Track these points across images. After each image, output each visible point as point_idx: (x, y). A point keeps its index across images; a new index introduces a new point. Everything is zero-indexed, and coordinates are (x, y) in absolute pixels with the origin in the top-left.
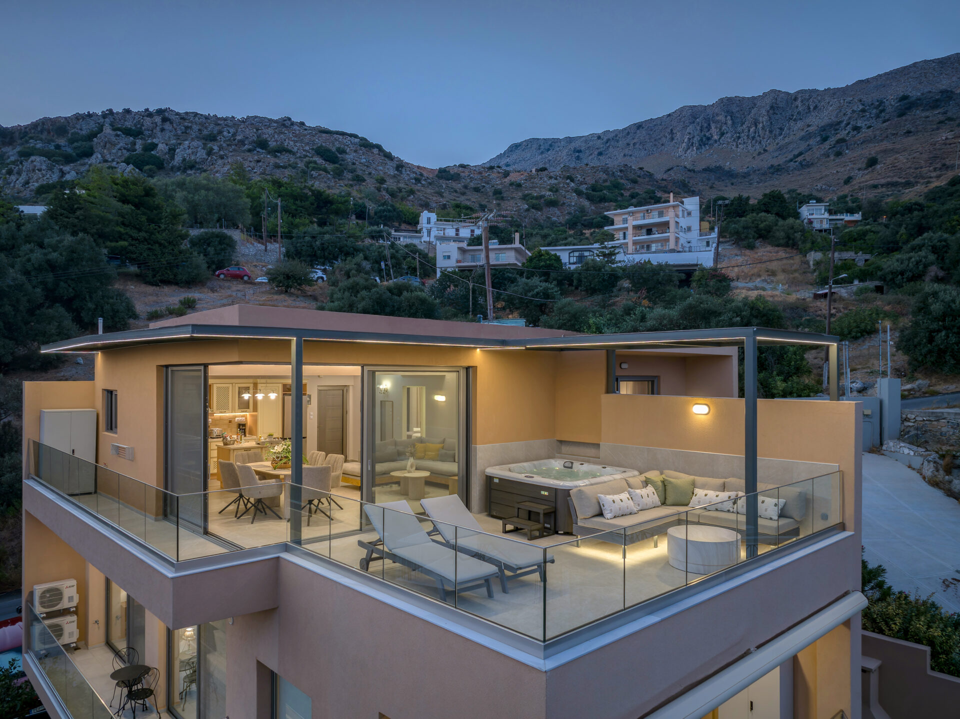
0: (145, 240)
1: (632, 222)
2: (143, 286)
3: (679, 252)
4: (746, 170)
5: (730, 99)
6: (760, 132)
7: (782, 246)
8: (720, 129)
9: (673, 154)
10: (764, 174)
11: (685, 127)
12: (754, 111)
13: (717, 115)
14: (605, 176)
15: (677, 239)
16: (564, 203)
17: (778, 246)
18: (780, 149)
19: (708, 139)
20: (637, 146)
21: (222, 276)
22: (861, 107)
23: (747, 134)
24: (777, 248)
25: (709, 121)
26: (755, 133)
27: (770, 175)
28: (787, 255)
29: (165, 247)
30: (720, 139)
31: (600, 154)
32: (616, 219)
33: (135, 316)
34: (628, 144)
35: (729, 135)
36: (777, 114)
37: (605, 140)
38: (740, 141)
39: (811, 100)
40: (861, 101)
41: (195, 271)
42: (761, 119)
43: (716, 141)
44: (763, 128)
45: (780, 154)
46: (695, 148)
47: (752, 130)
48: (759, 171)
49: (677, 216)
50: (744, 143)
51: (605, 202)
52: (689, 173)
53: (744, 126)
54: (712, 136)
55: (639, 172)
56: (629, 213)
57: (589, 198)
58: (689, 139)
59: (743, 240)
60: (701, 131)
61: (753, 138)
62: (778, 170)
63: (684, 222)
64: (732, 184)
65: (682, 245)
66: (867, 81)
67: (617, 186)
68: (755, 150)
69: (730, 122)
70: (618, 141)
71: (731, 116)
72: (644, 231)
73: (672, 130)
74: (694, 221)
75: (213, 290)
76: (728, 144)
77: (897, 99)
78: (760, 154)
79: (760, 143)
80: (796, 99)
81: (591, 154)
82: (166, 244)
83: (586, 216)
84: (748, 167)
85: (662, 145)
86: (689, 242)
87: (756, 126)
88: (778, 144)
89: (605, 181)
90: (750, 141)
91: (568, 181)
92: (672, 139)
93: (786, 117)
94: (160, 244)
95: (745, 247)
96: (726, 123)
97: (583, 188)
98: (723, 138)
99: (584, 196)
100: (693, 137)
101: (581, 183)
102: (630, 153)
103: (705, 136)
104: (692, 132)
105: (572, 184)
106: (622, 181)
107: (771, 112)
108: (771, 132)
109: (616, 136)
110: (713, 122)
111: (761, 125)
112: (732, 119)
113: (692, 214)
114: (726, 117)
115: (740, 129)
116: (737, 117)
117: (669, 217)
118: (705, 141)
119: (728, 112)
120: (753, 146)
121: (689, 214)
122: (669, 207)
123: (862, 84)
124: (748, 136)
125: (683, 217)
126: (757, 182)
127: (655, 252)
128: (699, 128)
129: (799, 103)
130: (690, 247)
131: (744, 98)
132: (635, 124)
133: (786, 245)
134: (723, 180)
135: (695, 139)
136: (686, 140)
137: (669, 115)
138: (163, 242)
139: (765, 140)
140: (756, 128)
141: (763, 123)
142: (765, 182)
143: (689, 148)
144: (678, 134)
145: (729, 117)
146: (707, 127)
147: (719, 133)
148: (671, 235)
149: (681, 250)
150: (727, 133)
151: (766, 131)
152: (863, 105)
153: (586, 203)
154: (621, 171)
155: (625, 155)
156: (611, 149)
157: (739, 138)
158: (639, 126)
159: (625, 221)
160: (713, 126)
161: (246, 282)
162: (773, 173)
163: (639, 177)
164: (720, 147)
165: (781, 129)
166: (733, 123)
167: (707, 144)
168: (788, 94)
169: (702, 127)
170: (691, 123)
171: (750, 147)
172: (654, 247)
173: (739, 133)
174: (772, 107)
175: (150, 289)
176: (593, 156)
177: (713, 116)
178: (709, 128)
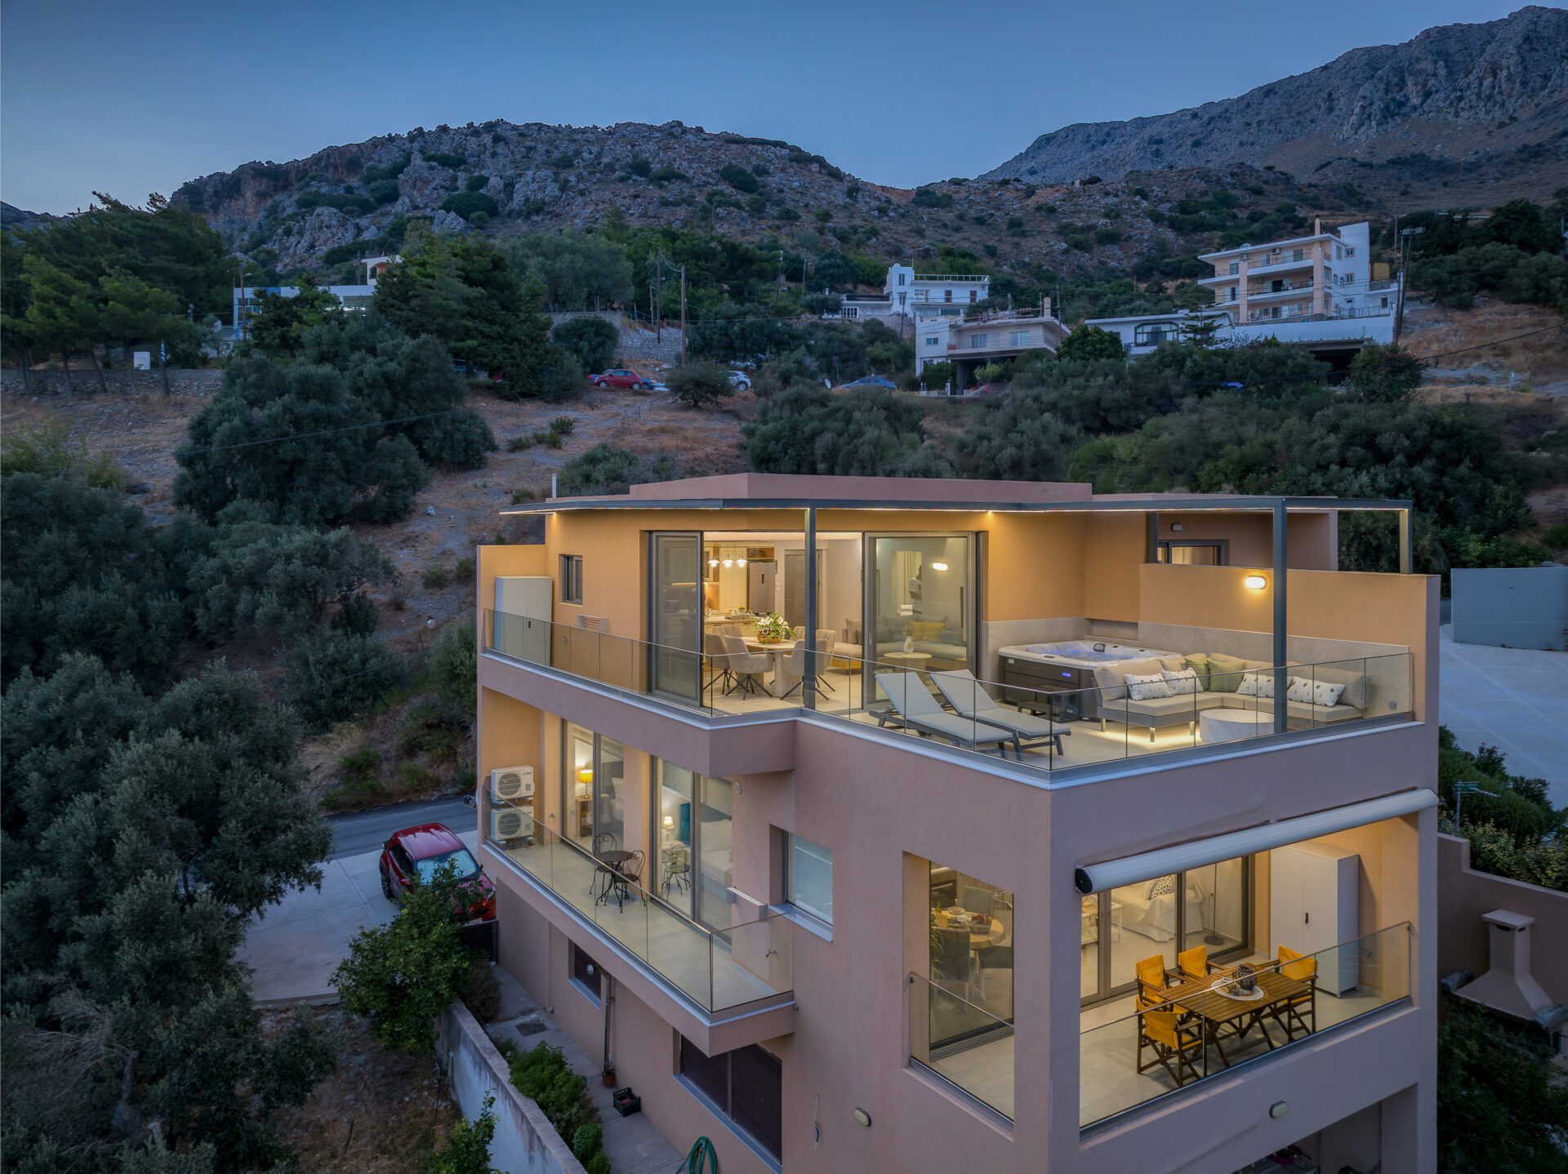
0: (500, 336)
1: (1246, 270)
2: (497, 402)
3: (1330, 318)
4: (1472, 158)
5: (1443, 32)
6: (1504, 86)
7: (1525, 301)
8: (1424, 86)
9: (1332, 135)
10: (1508, 163)
11: (1355, 87)
12: (1489, 49)
13: (1418, 60)
14: (1203, 186)
15: (1327, 297)
16: (1130, 237)
17: (1518, 302)
18: (1543, 113)
19: (1401, 105)
20: (1265, 126)
21: (603, 385)
23: (1476, 91)
24: (1514, 307)
25: (1403, 72)
26: (1493, 87)
27: (1521, 164)
28: (1535, 319)
29: (525, 345)
30: (1422, 103)
31: (1197, 144)
32: (1218, 268)
33: (494, 448)
34: (1248, 124)
35: (1441, 95)
36: (1537, 51)
37: (1206, 118)
38: (1462, 104)
41: (568, 380)
42: (1504, 62)
43: (1415, 108)
44: (1509, 78)
45: (1541, 124)
46: (1373, 123)
47: (1487, 82)
48: (1498, 157)
49: (1327, 257)
50: (1471, 107)
51: (1204, 231)
52: (1361, 169)
53: (1471, 78)
54: (1408, 100)
55: (1265, 175)
56: (1242, 254)
57: (1174, 225)
58: (1363, 108)
59: (1450, 294)
60: (1387, 91)
61: (1490, 97)
62: (1537, 154)
63: (1339, 267)
64: (1445, 185)
65: (1337, 306)
67: (1226, 201)
68: (1493, 119)
69: (1442, 72)
70: (1229, 120)
71: (1446, 61)
72: (1269, 285)
73: (1330, 94)
74: (1360, 265)
75: (592, 407)
76: (1438, 112)
78: (1501, 125)
79: (1503, 105)
81: (1180, 146)
82: (528, 341)
83: (1169, 256)
84: (1477, 153)
85: (1312, 121)
86: (1350, 301)
87: (1495, 75)
88: (1538, 105)
89: (1204, 194)
90: (1482, 104)
91: (1138, 198)
92: (1331, 110)
93: (1555, 54)
94: (519, 341)
95: (1454, 306)
96: (1435, 75)
97: (1164, 208)
98: (1429, 101)
99: (1166, 222)
100: (1371, 104)
101: (1161, 201)
102: (1251, 139)
103: (1394, 99)
104: (1368, 94)
105: (1145, 204)
106: (1235, 192)
107: (1526, 47)
108: (1524, 84)
109: (1226, 111)
110: (1410, 74)
111: (1505, 73)
112: (1446, 67)
113: (1356, 252)
114: (1436, 62)
115: (1462, 83)
116: (1458, 62)
117: (1313, 259)
118: (1394, 109)
119: (1439, 53)
120: (1488, 112)
121: (1350, 252)
122: (1312, 243)
124: (1479, 95)
125: (1339, 257)
126: (1495, 178)
127: (1286, 321)
128: (1382, 87)
130: (1352, 309)
131: (1470, 26)
132: (1262, 88)
133: (1533, 300)
134: (1427, 179)
135: (1375, 107)
136: (1357, 110)
137: (1325, 68)
138: (523, 338)
139: (1513, 100)
140: (1495, 78)
141: (1508, 68)
142: (1511, 177)
143: (1363, 124)
144: (1343, 100)
145: (1441, 63)
146: (1397, 84)
147: (1421, 93)
148: (1317, 289)
149: (1334, 314)
150: (1437, 91)
151: (1514, 83)
153: (1169, 235)
154: (1233, 175)
155: (1241, 144)
156: (1216, 135)
157: (1461, 99)
158: (1269, 91)
159: (1235, 269)
160: (1410, 81)
161: (636, 393)
162: (1527, 161)
163: (1266, 183)
164: (1425, 117)
165: (1546, 77)
166: (1450, 73)
167: (1398, 114)
169: (1388, 83)
170: (1367, 79)
171: (1482, 115)
172: (1285, 312)
173: (1461, 90)
174: (1527, 39)
175: (507, 406)
176: (1184, 148)
177: (1411, 64)
178: (1402, 84)
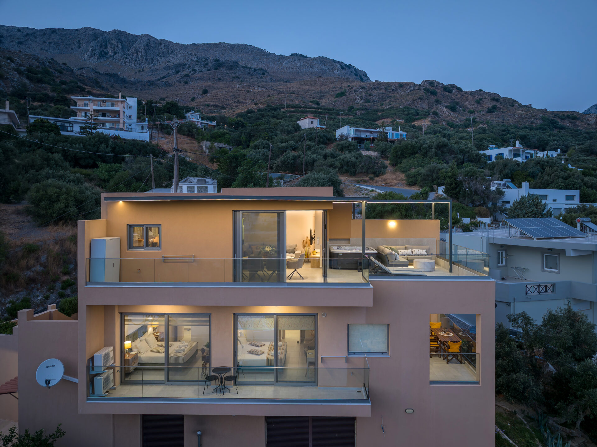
1: (92, 107)
3: (125, 131)
5: (120, 32)
6: (140, 58)
8: (114, 49)
10: (144, 85)
11: (89, 42)
12: (136, 44)
13: (112, 39)
15: (124, 122)
18: (152, 71)
19: (106, 54)
20: (52, 45)
22: (196, 59)
23: (131, 57)
25: (106, 42)
26: (137, 58)
27: (148, 86)
30: (113, 55)
31: (20, 43)
32: (79, 103)
34: (44, 42)
35: (120, 55)
36: (150, 50)
37: (25, 33)
38: (127, 60)
39: (170, 47)
40: (196, 55)
42: (140, 50)
43: (111, 56)
44: (142, 56)
45: (152, 75)
47: (135, 55)
48: (141, 82)
49: (124, 108)
50: (130, 62)
53: (130, 52)
54: (108, 53)
56: (89, 100)
60: (101, 47)
61: (136, 61)
62: (153, 84)
63: (128, 112)
65: (126, 126)
66: (198, 45)
68: (137, 68)
69: (120, 47)
70: (36, 37)
73: (79, 41)
74: (134, 112)
76: (119, 60)
77: (213, 59)
78: (139, 71)
79: (140, 65)
80: (161, 44)
81: (12, 41)
87: (137, 54)
88: (150, 68)
90: (133, 62)
92: (79, 47)
93: (155, 53)
96: (117, 47)
98: (116, 55)
100: (95, 50)
102: (46, 48)
103: (103, 51)
104: (94, 46)
107: (147, 47)
108: (146, 59)
109: (35, 33)
110: (109, 44)
111: (140, 54)
112: (121, 45)
113: (133, 108)
114: (118, 42)
115: (127, 53)
116: (125, 45)
117: (119, 107)
118: (103, 55)
119: (119, 40)
120: (135, 66)
123: (195, 46)
124: (132, 59)
127: (108, 129)
128: (99, 45)
129: (162, 46)
130: (131, 128)
131: (129, 34)
132: (51, 29)
133: (188, 135)
135: (97, 51)
136: (90, 50)
137: (77, 30)
139: (143, 64)
141: (141, 53)
143: (92, 56)
144: (84, 45)
145: (120, 43)
146: (104, 46)
147: (113, 52)
148: (121, 119)
150: (118, 53)
151: (143, 58)
152: (197, 58)
155: (41, 49)
156: (30, 42)
157: (126, 58)
158: (54, 31)
159: (86, 105)
160: (109, 46)
162: (150, 86)
164: (114, 61)
165: (153, 60)
166: (123, 48)
167: (105, 57)
168: (156, 39)
169: (101, 44)
170: (93, 40)
171: (133, 66)
172: (107, 126)
173: (127, 55)
174: (147, 45)
176: (14, 43)
177: (109, 40)
178: (106, 46)
